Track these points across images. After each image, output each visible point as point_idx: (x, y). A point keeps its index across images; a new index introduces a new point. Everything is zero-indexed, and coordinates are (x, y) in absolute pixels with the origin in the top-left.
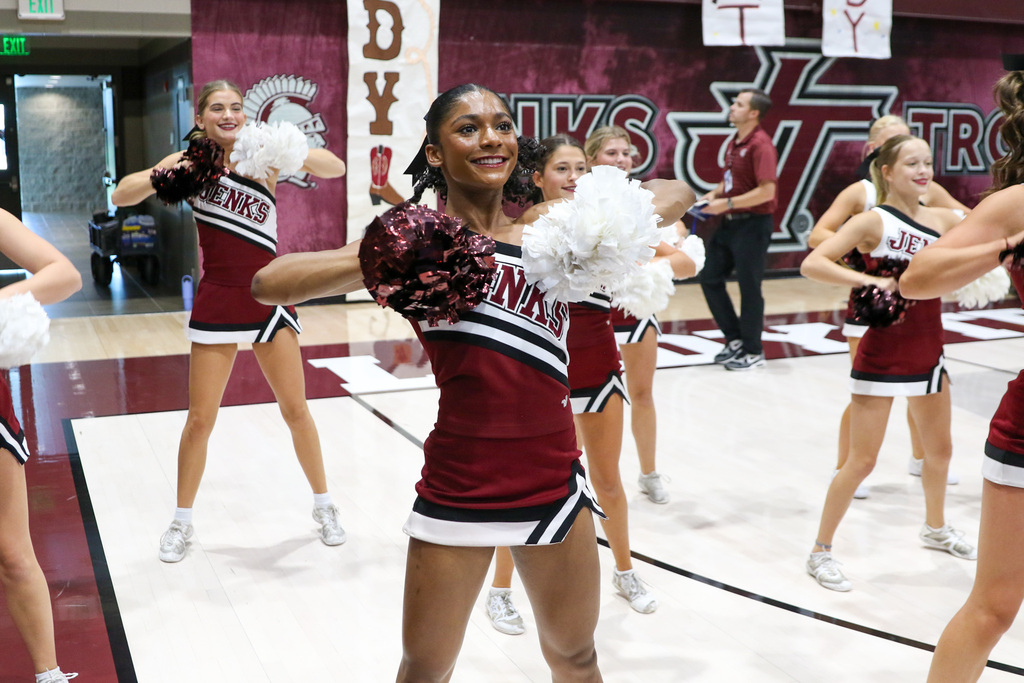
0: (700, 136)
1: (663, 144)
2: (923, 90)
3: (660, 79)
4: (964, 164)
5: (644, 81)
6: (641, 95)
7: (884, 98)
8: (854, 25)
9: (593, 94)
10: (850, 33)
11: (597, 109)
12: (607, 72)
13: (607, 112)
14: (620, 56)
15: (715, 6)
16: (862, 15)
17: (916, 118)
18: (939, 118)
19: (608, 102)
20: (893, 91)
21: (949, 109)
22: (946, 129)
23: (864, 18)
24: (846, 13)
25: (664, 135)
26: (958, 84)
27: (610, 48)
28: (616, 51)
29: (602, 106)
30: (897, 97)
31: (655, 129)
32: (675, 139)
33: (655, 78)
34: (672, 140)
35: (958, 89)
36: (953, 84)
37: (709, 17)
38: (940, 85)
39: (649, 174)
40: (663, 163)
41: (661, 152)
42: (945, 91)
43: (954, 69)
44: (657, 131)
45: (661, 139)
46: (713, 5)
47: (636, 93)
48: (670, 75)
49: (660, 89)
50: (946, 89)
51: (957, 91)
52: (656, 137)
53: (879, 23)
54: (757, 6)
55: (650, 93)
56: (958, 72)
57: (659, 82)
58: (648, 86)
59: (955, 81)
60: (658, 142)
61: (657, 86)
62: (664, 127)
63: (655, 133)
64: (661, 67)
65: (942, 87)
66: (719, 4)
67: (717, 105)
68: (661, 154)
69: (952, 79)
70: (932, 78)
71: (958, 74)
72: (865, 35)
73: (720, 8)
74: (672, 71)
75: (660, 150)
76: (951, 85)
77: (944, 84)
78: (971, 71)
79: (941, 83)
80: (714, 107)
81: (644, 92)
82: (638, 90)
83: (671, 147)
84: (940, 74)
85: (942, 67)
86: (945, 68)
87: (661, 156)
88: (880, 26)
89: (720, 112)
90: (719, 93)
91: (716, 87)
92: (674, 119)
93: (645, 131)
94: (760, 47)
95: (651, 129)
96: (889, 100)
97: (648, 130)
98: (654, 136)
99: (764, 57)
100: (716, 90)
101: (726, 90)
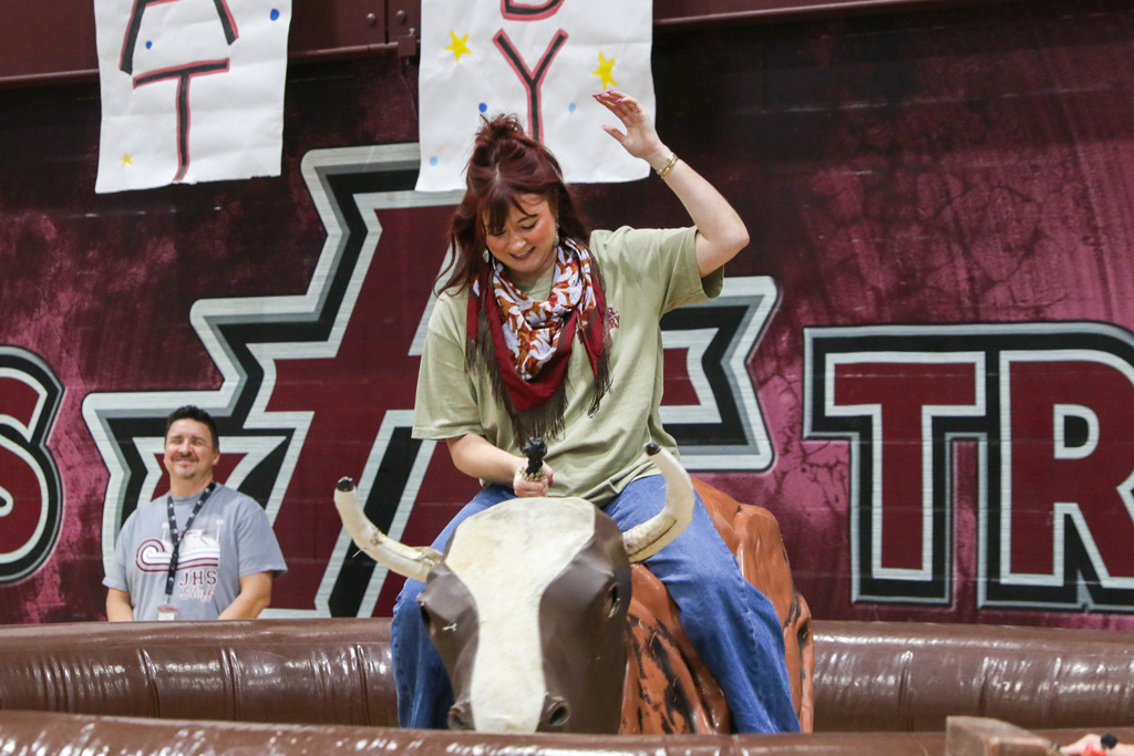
1: (75, 484)
3: (65, 299)
4: (1077, 559)
5: (28, 307)
6: (24, 347)
7: (728, 318)
8: (533, 83)
15: (128, 79)
16: (560, 39)
17: (853, 386)
18: (956, 385)
20: (761, 290)
21: (992, 346)
22: (990, 423)
23: (564, 51)
24: (502, 41)
25: (77, 458)
26: (1031, 246)
30: (778, 314)
31: (56, 440)
32: (103, 471)
33: (53, 296)
34: (96, 471)
35: (1030, 272)
36: (1007, 249)
37: (117, 113)
38: (951, 257)
39: (40, 569)
40: (73, 539)
41: (69, 507)
42: (971, 280)
43: (1011, 191)
44: (61, 446)
45: (69, 468)
46: (124, 75)
47: (11, 341)
48: (89, 286)
49: (65, 327)
50: (977, 274)
51: (1028, 276)
52: (59, 461)
53: (612, 62)
54: (222, 66)
55: (43, 338)
56: (1027, 199)
57: (64, 309)
58: (37, 320)
59: (1014, 237)
60: (63, 478)
61: (60, 320)
62: (75, 435)
63: (55, 453)
64: (68, 263)
65: (960, 262)
66: (137, 72)
67: (211, 368)
68: (69, 514)
69: (1001, 228)
70: (915, 234)
71: (1028, 208)
72: (572, 107)
73: (139, 82)
74: (94, 272)
75: (65, 502)
76: (1001, 253)
77: (967, 252)
78: (1086, 189)
79: (956, 248)
80: (204, 375)
81: (27, 336)
82: (16, 333)
83: (93, 492)
84: (947, 213)
85: (955, 186)
86: (967, 188)
87: (67, 521)
88: (614, 69)
89: (218, 389)
90: (213, 329)
91: (205, 314)
92: (99, 413)
93: (32, 448)
94: (321, 179)
95: (45, 440)
96: (747, 325)
97: (39, 442)
98: (54, 461)
99: (334, 209)
100: (204, 322)
101: (232, 322)
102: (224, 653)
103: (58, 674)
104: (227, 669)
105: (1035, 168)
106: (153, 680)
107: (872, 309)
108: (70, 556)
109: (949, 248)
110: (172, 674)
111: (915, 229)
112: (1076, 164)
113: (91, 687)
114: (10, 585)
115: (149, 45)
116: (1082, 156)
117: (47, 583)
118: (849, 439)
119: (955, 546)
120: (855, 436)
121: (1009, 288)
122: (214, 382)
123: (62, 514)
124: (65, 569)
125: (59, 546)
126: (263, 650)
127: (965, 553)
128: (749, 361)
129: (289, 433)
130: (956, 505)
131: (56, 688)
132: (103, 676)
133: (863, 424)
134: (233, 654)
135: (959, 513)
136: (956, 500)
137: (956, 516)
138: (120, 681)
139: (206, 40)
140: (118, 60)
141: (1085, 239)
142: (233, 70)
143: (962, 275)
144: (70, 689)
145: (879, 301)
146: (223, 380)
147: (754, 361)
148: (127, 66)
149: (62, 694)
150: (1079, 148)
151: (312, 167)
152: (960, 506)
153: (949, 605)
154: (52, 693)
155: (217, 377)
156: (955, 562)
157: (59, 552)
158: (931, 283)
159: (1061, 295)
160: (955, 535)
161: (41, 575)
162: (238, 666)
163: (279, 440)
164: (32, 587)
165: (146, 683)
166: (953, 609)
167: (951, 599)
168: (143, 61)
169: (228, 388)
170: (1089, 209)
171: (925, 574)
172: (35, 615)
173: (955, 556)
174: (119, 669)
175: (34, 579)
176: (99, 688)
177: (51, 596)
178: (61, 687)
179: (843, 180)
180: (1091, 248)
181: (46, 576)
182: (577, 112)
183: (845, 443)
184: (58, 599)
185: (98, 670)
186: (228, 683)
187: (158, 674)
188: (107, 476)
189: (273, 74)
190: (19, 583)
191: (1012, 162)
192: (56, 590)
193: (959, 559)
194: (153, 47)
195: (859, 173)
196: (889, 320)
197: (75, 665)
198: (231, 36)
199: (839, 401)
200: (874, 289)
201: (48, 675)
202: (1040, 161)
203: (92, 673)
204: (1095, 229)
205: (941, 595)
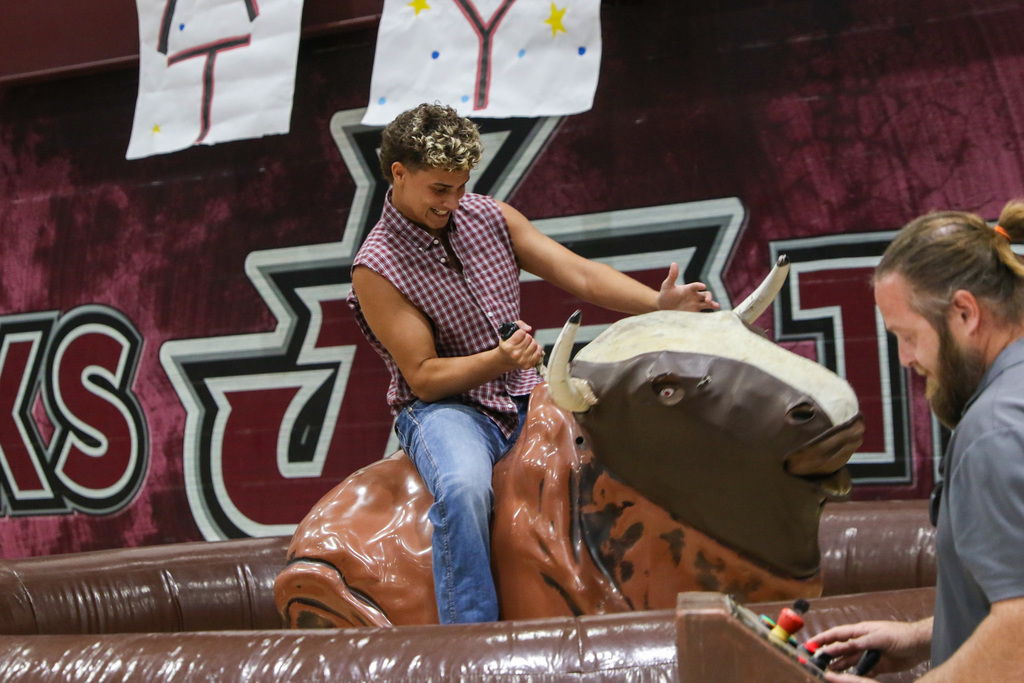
0: (231, 396)
1: (158, 424)
2: (832, 193)
3: (139, 259)
5: (108, 268)
6: (107, 305)
7: (702, 238)
8: (486, 33)
9: (19, 312)
10: (474, 54)
11: (29, 344)
12: (41, 256)
13: (47, 350)
14: (59, 211)
15: (164, 59)
17: (815, 291)
19: (44, 326)
20: (729, 210)
23: (519, 4)
25: (158, 400)
26: (960, 155)
27: (40, 197)
28: (53, 201)
29: (36, 337)
30: (747, 231)
31: (140, 386)
32: (181, 411)
33: (129, 257)
34: (176, 411)
35: (960, 178)
36: (940, 158)
37: (151, 90)
38: (892, 169)
39: (134, 501)
40: (160, 472)
41: (155, 445)
42: (910, 188)
43: (940, 106)
44: (145, 392)
45: (152, 409)
46: (161, 56)
47: (96, 300)
48: (158, 246)
49: (141, 285)
50: (915, 183)
51: (959, 182)
52: (143, 404)
53: (563, 12)
54: (244, 41)
55: (123, 296)
56: (954, 113)
57: (139, 268)
58: (117, 280)
59: (945, 148)
60: (148, 419)
61: (136, 278)
62: (156, 380)
63: (140, 397)
64: (139, 228)
65: (900, 173)
66: (171, 52)
67: (266, 313)
68: (155, 450)
69: (933, 140)
70: (859, 151)
71: (956, 121)
72: (522, 53)
73: (172, 61)
74: (161, 234)
75: (151, 440)
76: (935, 163)
77: (905, 164)
78: (1004, 100)
79: (895, 161)
80: (260, 320)
81: (110, 295)
82: (100, 293)
83: (174, 430)
84: (886, 130)
85: (891, 104)
86: (902, 105)
87: (154, 456)
88: (565, 18)
89: (273, 330)
90: (265, 277)
91: (258, 264)
92: (175, 359)
93: (120, 393)
94: (348, 138)
95: (131, 386)
96: (720, 243)
97: (125, 388)
98: (139, 404)
99: (361, 163)
100: (257, 272)
101: (280, 270)
102: (239, 569)
103: (89, 597)
104: (243, 584)
105: (959, 84)
106: (176, 598)
107: (827, 220)
108: (158, 488)
109: (889, 161)
110: (192, 591)
111: (860, 146)
112: (994, 77)
113: (120, 607)
114: (110, 517)
115: (182, 27)
116: (999, 70)
117: (141, 513)
118: (814, 339)
119: (913, 429)
120: (819, 336)
121: (944, 194)
122: (270, 324)
123: (150, 451)
124: (155, 499)
125: (149, 479)
126: (275, 564)
127: (921, 435)
128: (725, 275)
129: (335, 366)
130: (911, 393)
131: (87, 608)
132: (129, 598)
133: (826, 325)
134: (247, 569)
135: (914, 400)
136: (910, 387)
137: (911, 403)
138: (146, 600)
139: (231, 19)
140: (156, 43)
141: (1007, 145)
142: (254, 44)
143: (903, 185)
144: (100, 609)
145: (832, 214)
146: (276, 322)
147: (729, 274)
148: (163, 47)
149: (93, 614)
150: (996, 63)
151: (339, 128)
152: (914, 394)
153: (910, 483)
154: (84, 615)
155: (272, 321)
156: (914, 444)
157: (149, 485)
158: (876, 193)
159: (988, 198)
160: (912, 418)
161: (135, 507)
162: (252, 580)
163: (328, 373)
164: (128, 517)
165: (170, 600)
166: (914, 486)
167: (912, 477)
168: (178, 41)
169: (282, 329)
170: (1008, 118)
171: (888, 456)
172: (132, 542)
173: (913, 438)
174: (145, 590)
175: (129, 511)
176: (127, 608)
177: (144, 523)
178: (92, 609)
179: (793, 107)
180: (1013, 153)
181: (140, 506)
182: (526, 58)
183: (811, 343)
184: (150, 526)
185: (125, 593)
186: (245, 595)
187: (181, 591)
188: (182, 415)
189: (287, 45)
190: (117, 515)
191: (938, 80)
192: (149, 520)
193: (917, 440)
194: (186, 29)
195: (807, 99)
196: (843, 229)
197: (104, 588)
198: (253, 14)
199: (804, 306)
200: (828, 203)
201: (80, 599)
202: (963, 77)
203: (120, 594)
204: (1014, 136)
205: (903, 474)
